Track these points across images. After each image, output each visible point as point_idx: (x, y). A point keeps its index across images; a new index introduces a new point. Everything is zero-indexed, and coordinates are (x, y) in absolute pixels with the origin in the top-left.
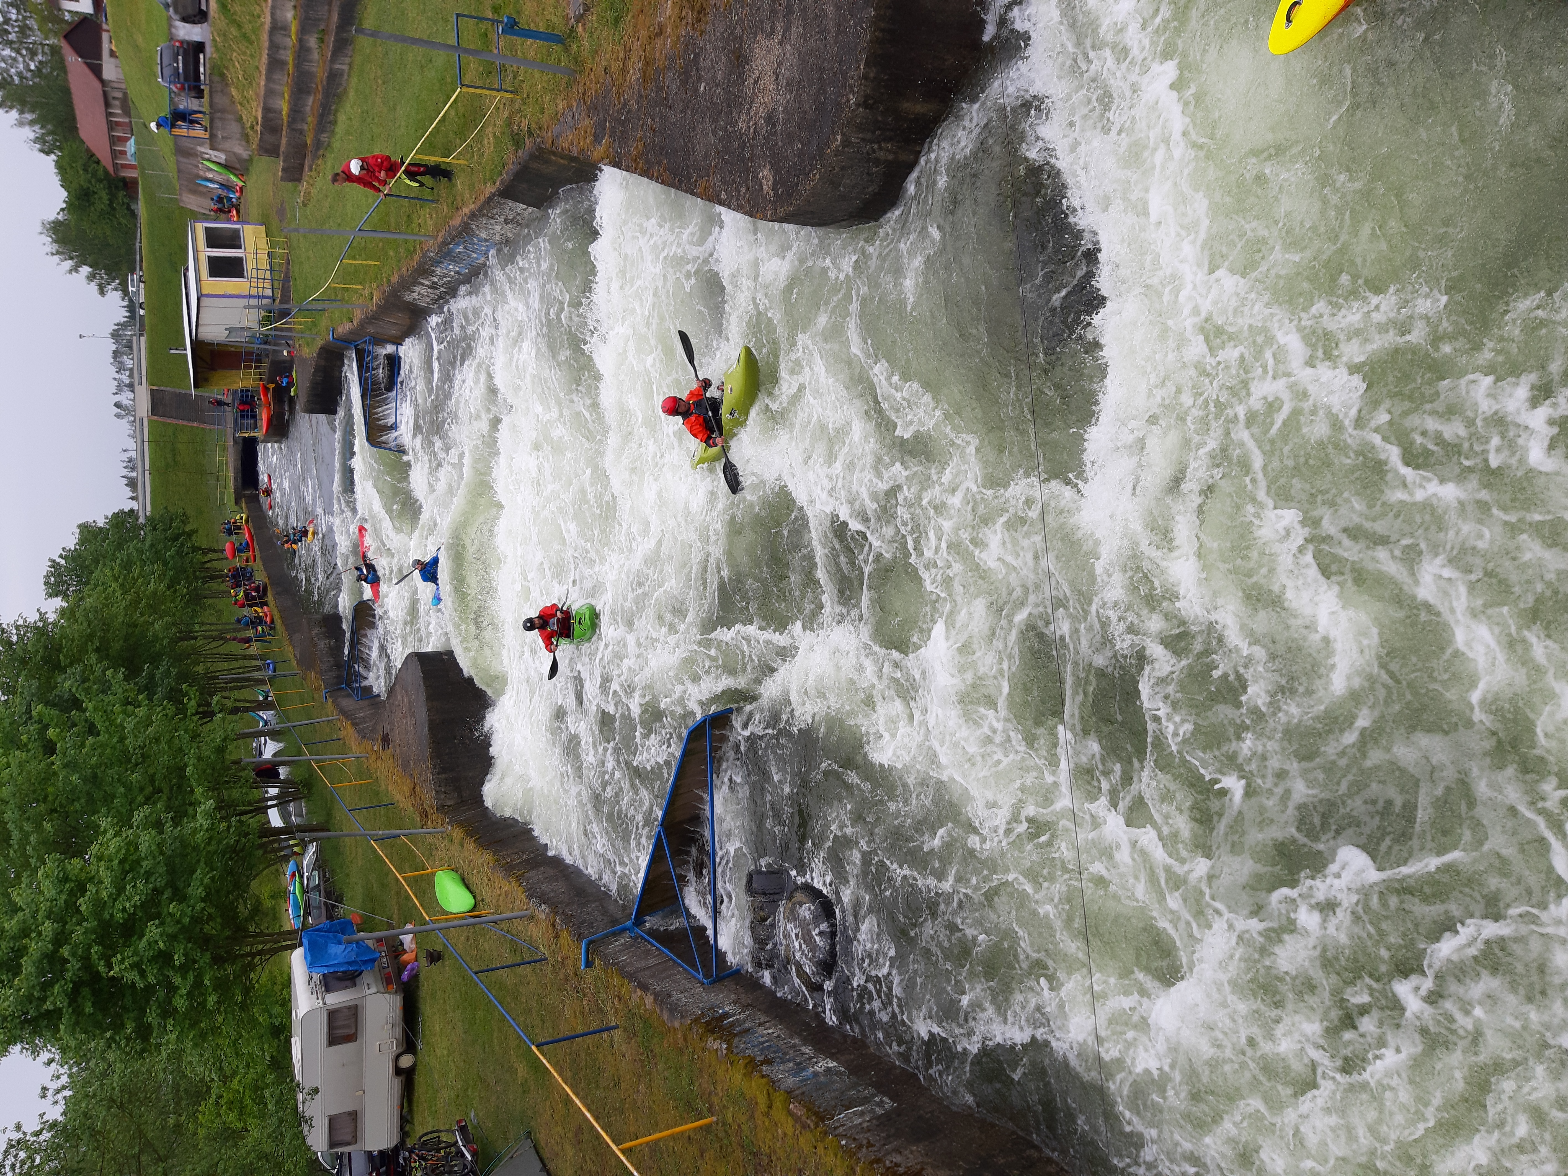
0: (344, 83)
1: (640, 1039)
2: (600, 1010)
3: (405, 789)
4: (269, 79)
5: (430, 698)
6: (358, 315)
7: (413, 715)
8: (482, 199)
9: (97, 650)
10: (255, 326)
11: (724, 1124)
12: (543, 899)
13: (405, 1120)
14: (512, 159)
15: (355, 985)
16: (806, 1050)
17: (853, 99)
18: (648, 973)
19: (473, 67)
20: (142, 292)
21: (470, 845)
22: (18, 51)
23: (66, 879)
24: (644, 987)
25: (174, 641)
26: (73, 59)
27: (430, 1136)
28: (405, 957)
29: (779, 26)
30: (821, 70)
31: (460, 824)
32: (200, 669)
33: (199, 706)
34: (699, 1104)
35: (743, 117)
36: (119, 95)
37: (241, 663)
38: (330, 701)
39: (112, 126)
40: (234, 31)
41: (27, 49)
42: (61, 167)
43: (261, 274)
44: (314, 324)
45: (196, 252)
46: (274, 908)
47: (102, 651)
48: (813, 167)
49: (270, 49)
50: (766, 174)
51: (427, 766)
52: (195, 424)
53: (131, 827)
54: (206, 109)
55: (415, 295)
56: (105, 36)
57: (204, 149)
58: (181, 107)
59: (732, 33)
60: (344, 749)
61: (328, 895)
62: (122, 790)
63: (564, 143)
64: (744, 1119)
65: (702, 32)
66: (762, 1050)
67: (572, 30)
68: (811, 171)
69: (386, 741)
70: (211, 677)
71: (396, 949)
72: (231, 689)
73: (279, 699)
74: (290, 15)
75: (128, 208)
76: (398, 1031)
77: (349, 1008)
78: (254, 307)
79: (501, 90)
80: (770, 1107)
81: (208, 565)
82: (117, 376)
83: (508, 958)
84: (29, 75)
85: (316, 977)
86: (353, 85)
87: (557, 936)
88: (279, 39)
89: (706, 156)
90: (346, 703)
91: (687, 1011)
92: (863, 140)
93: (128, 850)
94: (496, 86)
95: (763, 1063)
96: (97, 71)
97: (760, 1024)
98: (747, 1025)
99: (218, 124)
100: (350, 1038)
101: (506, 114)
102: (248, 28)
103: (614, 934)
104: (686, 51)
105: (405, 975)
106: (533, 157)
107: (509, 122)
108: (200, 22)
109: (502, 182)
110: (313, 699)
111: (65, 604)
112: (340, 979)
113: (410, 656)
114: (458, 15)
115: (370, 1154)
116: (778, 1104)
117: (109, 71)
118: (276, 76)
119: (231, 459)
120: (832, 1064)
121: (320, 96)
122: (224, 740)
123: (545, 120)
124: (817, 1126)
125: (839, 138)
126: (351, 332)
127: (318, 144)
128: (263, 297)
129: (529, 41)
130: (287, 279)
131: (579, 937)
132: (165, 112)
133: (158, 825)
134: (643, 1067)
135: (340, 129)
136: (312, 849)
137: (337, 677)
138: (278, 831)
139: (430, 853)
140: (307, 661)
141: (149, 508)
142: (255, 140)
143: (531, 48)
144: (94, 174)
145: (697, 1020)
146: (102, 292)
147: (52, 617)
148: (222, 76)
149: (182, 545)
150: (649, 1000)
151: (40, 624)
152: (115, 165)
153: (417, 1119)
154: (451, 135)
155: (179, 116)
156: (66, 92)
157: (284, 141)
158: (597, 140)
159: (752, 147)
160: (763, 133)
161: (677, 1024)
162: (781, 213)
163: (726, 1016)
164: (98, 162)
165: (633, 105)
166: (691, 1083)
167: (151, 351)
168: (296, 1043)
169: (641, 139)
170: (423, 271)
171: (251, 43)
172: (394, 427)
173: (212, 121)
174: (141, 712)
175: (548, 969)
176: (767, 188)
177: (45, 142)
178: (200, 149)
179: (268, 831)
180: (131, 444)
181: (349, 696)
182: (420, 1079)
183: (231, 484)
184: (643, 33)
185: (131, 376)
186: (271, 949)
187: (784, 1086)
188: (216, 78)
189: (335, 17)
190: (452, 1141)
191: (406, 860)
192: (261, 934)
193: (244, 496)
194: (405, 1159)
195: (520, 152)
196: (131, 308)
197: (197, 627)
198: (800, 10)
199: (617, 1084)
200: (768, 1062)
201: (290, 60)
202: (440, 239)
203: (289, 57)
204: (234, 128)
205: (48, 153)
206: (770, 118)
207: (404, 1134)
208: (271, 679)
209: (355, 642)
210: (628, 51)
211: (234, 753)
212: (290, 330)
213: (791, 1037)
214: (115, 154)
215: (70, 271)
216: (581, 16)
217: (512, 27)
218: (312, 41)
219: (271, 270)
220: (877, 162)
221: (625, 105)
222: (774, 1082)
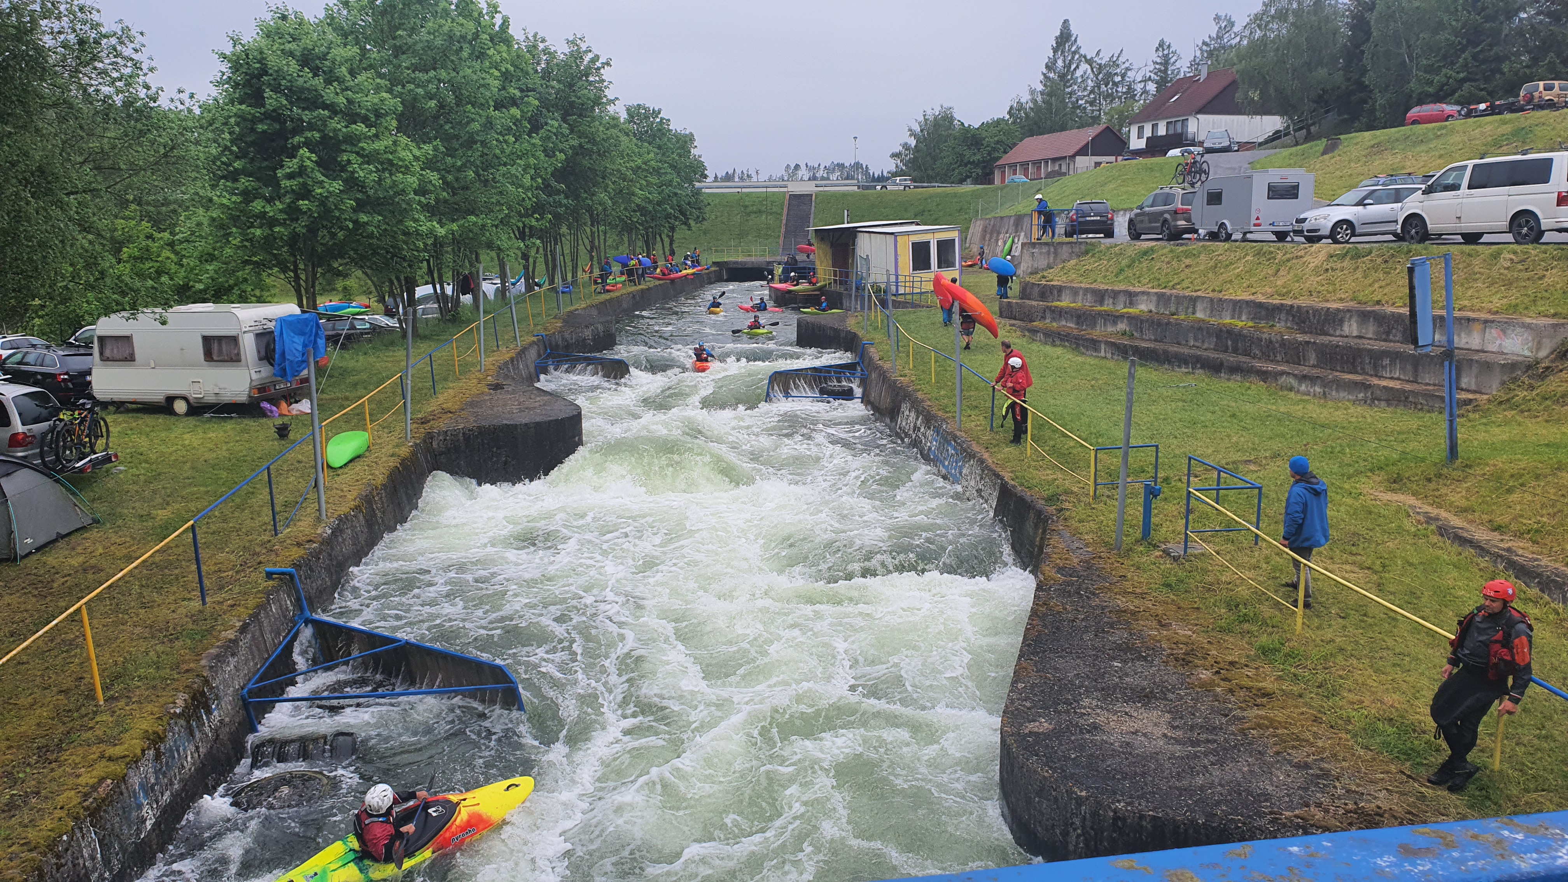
0: (1089, 353)
1: (191, 626)
2: (221, 588)
3: (449, 405)
4: (1086, 290)
5: (538, 425)
6: (887, 366)
7: (521, 411)
8: (998, 469)
9: (581, 146)
10: (872, 279)
11: (95, 713)
12: (337, 531)
13: (120, 406)
14: (1036, 495)
15: (260, 359)
16: (167, 796)
17: (1120, 805)
18: (257, 634)
19: (1114, 461)
20: (896, 188)
21: (393, 462)
22: (1092, 92)
23: (378, 116)
24: (243, 629)
25: (590, 209)
26: (1091, 132)
27: (104, 430)
28: (284, 405)
29: (1179, 733)
30: (1143, 774)
31: (414, 454)
32: (564, 229)
33: (531, 227)
34: (117, 687)
35: (1094, 703)
36: (1064, 169)
37: (569, 264)
38: (535, 339)
39: (1037, 163)
40: (1125, 262)
41: (1095, 98)
42: (998, 122)
43: (916, 285)
44: (876, 328)
45: (933, 231)
46: (334, 289)
47: (580, 150)
48: (1054, 770)
49: (1113, 291)
50: (1043, 725)
51: (472, 423)
52: (783, 230)
53: (422, 169)
54: (1057, 239)
55: (907, 413)
56: (1112, 158)
57: (1022, 238)
58: (1057, 219)
59: (1169, 690)
60: (489, 351)
61: (348, 337)
62: (459, 163)
63: (1054, 540)
64: (99, 733)
65: (1166, 663)
66: (171, 750)
67: (1155, 546)
68: (1051, 768)
69: (497, 387)
70: (557, 238)
71: (292, 397)
72: (546, 255)
73: (536, 297)
74: (1143, 307)
75: (968, 177)
76: (211, 399)
77: (238, 354)
78: (888, 279)
79: (1096, 484)
80: (110, 759)
81: (658, 239)
82: (822, 167)
83: (279, 499)
84: (1074, 99)
85: (271, 325)
86: (1087, 361)
87: (299, 545)
88: (1122, 298)
89: (1056, 669)
90: (533, 353)
91: (216, 672)
92: (1084, 818)
93: (401, 167)
94: (1099, 481)
95: (158, 750)
96: (1083, 152)
97: (197, 748)
98: (198, 735)
99: (1045, 249)
100: (208, 355)
101: (1075, 489)
102: (1129, 273)
103: (298, 599)
104: (1148, 648)
105: (265, 405)
106: (1039, 513)
107: (1068, 492)
108: (1130, 234)
109: (1014, 486)
110: (535, 325)
111: (622, 120)
112: (268, 346)
113: (578, 408)
114: (1157, 446)
115: (89, 373)
116: (113, 767)
117: (1083, 162)
118: (1089, 296)
119: (753, 259)
120: (149, 824)
121: (1075, 332)
122: (499, 249)
123: (1074, 523)
124: (86, 809)
125: (1084, 794)
126: (870, 359)
127: (1034, 331)
128: (897, 286)
129: (1141, 509)
130: (915, 306)
131: (297, 566)
132: (1051, 206)
133: (421, 191)
134: (160, 631)
135: (1048, 349)
136: (392, 323)
137: (557, 345)
138: (411, 294)
139: (388, 427)
140: (571, 319)
141: (708, 191)
142: (1033, 280)
143: (1136, 511)
144: (994, 149)
145: (206, 682)
146: (894, 156)
147: (611, 109)
148: (1086, 253)
149: (676, 218)
150: (231, 634)
151: (604, 100)
152: (1004, 166)
153: (120, 418)
154: (1052, 443)
155: (1048, 218)
156: (1063, 128)
157: (1034, 303)
158: (1060, 570)
159: (1067, 712)
160: (1081, 721)
161: (203, 662)
162: (1009, 740)
163: (209, 712)
164: (1005, 152)
165: (1095, 602)
166: (140, 678)
167: (844, 195)
168: (209, 307)
169: (1065, 609)
170: (929, 419)
171: (1117, 276)
172: (787, 395)
173: (1046, 244)
174: (527, 181)
175: (265, 537)
176: (1031, 726)
177: (1019, 110)
178: (1023, 234)
179: (411, 285)
180: (764, 177)
181: (539, 355)
182: (161, 420)
183: (731, 259)
184: (1160, 610)
185: (823, 178)
186: (299, 285)
187: (131, 773)
188: (1083, 247)
189: (1144, 345)
190: (97, 449)
191: (380, 406)
192: (315, 278)
193: (721, 270)
194: (84, 404)
195: (1043, 502)
196: (881, 179)
197: (602, 228)
198: (1195, 752)
199: (144, 606)
200: (158, 756)
201: (1105, 308)
202: (958, 433)
203: (1107, 306)
204: (1042, 263)
205: (1009, 113)
206: (1095, 727)
207: (105, 405)
208: (554, 290)
209: (589, 361)
210: (1142, 596)
211: (486, 257)
212: (870, 308)
213: (181, 781)
214: (1013, 166)
215: (910, 130)
216: (1169, 554)
217: (1152, 493)
218: (1122, 326)
219: (921, 293)
220: (1065, 834)
221: (1094, 594)
222: (136, 762)
